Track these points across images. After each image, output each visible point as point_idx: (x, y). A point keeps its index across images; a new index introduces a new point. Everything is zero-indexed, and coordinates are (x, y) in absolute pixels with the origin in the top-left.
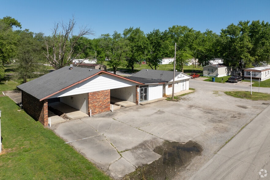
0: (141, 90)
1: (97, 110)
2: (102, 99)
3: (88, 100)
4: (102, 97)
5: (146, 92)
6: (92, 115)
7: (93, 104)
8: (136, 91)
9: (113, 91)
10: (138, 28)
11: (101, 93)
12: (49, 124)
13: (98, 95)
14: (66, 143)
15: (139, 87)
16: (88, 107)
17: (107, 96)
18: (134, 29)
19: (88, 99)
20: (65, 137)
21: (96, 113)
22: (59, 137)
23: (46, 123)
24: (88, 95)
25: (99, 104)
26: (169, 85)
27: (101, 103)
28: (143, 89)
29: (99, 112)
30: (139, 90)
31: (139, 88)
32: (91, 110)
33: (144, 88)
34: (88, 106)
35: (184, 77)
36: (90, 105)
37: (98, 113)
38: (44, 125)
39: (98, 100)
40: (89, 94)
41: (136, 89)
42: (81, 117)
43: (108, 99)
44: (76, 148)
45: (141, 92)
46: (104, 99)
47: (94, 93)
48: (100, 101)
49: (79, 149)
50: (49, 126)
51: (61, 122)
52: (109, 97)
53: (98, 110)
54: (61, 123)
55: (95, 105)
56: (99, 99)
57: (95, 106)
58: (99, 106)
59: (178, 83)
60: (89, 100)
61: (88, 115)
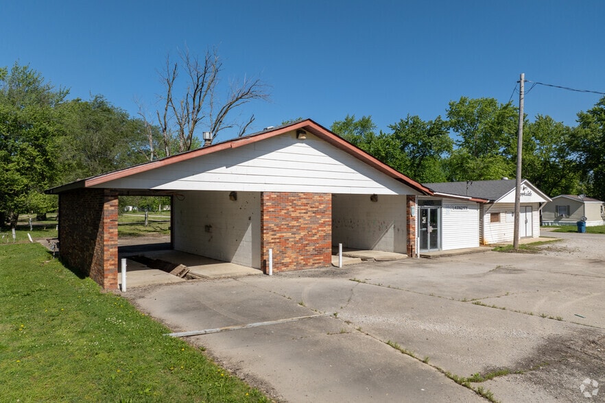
0: (423, 213)
1: (290, 257)
2: (305, 220)
3: (262, 219)
4: (306, 216)
5: (434, 221)
6: (273, 272)
7: (278, 235)
8: (409, 213)
9: (339, 202)
10: (367, 118)
11: (305, 201)
12: (121, 285)
13: (294, 206)
14: (173, 335)
15: (416, 201)
16: (262, 244)
17: (323, 212)
18: (356, 120)
19: (262, 215)
20: (171, 319)
21: (286, 265)
22: (149, 316)
23: (110, 277)
24: (262, 200)
25: (298, 237)
26: (491, 214)
27: (303, 234)
28: (426, 211)
29: (298, 264)
30: (415, 209)
31: (416, 205)
32: (271, 251)
33: (429, 208)
34: (262, 238)
35: (530, 194)
36: (268, 237)
37: (292, 267)
38: (102, 284)
39: (294, 223)
40: (265, 198)
41: (409, 206)
42: (238, 274)
43: (323, 224)
44: (216, 354)
45: (422, 220)
46: (313, 222)
47: (283, 198)
48: (299, 228)
49: (234, 361)
50: (121, 289)
51: (166, 282)
52: (328, 219)
53: (294, 256)
54: (168, 284)
55: (283, 240)
56: (297, 219)
57: (283, 242)
58: (296, 242)
60: (265, 217)
61: (262, 272)
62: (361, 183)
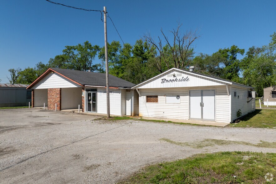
4: (55, 95)
5: (94, 98)
7: (50, 100)
11: (54, 91)
15: (85, 89)
17: (58, 94)
19: (47, 95)
25: (53, 101)
26: (147, 97)
31: (85, 91)
33: (92, 93)
35: (187, 79)
37: (52, 109)
40: (48, 90)
41: (81, 92)
43: (58, 98)
45: (88, 98)
46: (56, 97)
48: (54, 98)
53: (52, 106)
56: (53, 96)
59: (178, 97)
62: (67, 84)
